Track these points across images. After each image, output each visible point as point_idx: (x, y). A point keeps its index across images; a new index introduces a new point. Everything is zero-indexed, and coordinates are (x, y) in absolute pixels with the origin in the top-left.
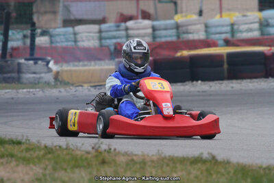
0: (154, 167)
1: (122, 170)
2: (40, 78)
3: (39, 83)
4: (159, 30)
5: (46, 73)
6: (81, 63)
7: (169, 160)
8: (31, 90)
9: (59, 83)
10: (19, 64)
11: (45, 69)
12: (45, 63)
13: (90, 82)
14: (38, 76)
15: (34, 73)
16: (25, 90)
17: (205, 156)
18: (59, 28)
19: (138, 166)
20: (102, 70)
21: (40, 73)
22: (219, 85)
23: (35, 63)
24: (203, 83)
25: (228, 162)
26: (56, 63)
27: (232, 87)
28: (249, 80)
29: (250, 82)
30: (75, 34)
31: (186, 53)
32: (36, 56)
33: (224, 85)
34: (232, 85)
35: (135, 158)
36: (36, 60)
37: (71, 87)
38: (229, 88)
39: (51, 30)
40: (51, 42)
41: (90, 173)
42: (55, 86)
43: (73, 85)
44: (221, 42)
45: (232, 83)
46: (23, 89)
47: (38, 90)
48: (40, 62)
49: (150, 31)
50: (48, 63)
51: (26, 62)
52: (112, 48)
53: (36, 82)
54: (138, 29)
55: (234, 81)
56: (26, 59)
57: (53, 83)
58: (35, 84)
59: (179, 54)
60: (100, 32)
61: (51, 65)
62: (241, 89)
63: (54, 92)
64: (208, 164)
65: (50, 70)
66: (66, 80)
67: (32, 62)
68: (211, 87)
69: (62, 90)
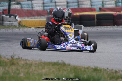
0: (35, 67)
1: (20, 68)
2: (12, 24)
3: (11, 26)
4: (70, 3)
5: (15, 21)
6: (34, 17)
7: (43, 63)
8: (7, 29)
9: (20, 26)
10: (3, 17)
11: (14, 19)
12: (15, 17)
13: (34, 26)
14: (11, 23)
15: (10, 21)
16: (4, 29)
17: (60, 62)
18: (25, 1)
19: (28, 66)
20: (40, 21)
21: (13, 21)
22: (92, 28)
23: (10, 17)
24: (85, 27)
25: (69, 65)
26: (19, 17)
27: (97, 30)
28: (106, 27)
29: (106, 28)
30: (32, 4)
31: (78, 14)
32: (11, 14)
33: (94, 28)
34: (97, 29)
35: (28, 62)
36: (10, 16)
37: (26, 28)
38: (96, 30)
39: (21, 2)
40: (21, 8)
41: (5, 69)
42: (18, 28)
43: (27, 27)
44: (98, 9)
45: (98, 28)
46: (4, 28)
47: (10, 29)
48: (12, 16)
49: (66, 3)
50: (16, 17)
51: (6, 16)
52: (49, 11)
53: (10, 25)
54: (60, 3)
55: (99, 27)
56: (6, 15)
57: (18, 26)
58: (10, 26)
59: (75, 14)
60: (43, 3)
61: (17, 18)
62: (101, 31)
63: (17, 30)
64: (60, 66)
65: (17, 20)
66: (24, 24)
67: (8, 16)
68: (88, 29)
69: (21, 29)
